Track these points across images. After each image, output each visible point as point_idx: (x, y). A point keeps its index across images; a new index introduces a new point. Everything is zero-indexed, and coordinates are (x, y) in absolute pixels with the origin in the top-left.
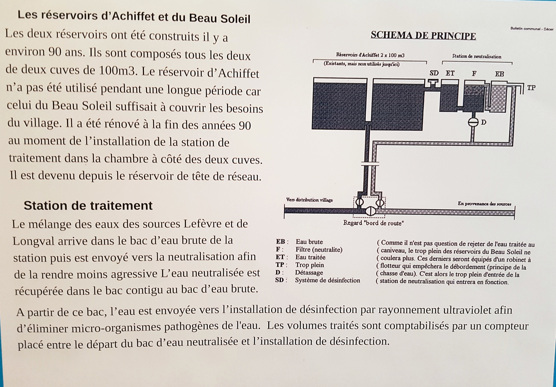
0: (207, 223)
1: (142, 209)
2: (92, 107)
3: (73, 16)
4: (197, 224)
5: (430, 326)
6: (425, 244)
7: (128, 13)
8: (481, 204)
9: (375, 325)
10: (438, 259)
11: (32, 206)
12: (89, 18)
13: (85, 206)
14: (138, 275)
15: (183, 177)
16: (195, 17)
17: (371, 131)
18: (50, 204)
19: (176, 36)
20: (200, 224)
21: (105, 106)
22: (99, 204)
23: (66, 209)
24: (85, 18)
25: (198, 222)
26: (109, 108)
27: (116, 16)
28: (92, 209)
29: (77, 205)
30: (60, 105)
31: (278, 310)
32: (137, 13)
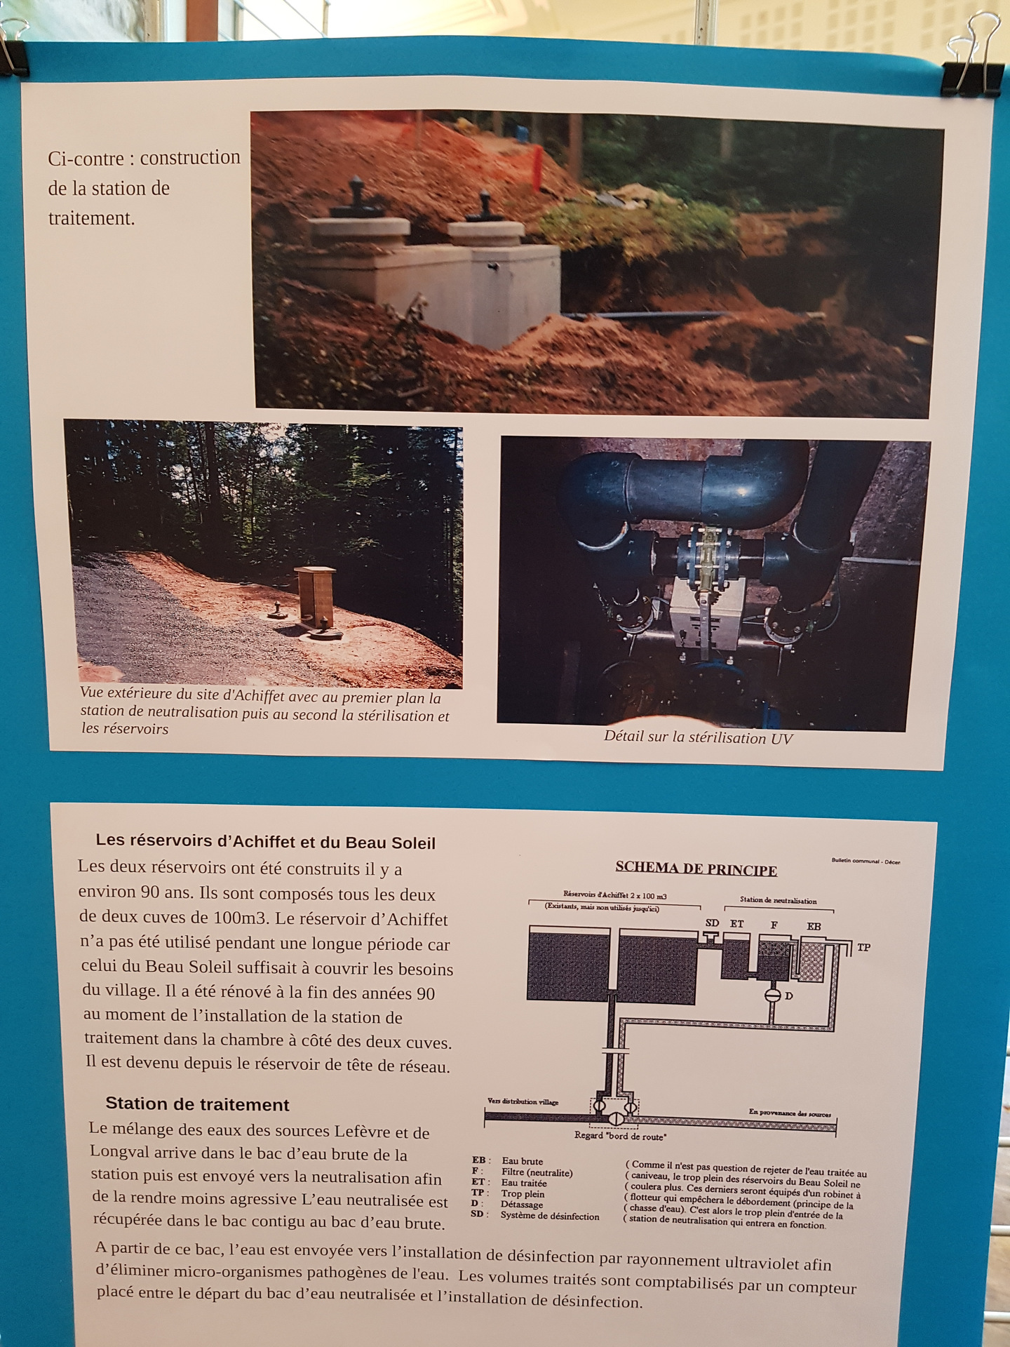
0: (369, 1130)
1: (275, 1109)
2: (204, 968)
3: (177, 842)
4: (354, 1131)
5: (705, 1284)
6: (699, 1167)
7: (256, 837)
8: (784, 1114)
9: (621, 1281)
10: (718, 1190)
11: (118, 1103)
12: (199, 845)
13: (193, 1105)
14: (268, 1201)
15: (333, 1065)
16: (353, 842)
17: (616, 1003)
18: (143, 1102)
19: (326, 869)
20: (359, 1132)
21: (222, 967)
22: (212, 1102)
23: (166, 1108)
24: (194, 845)
25: (356, 1129)
26: (227, 970)
27: (238, 841)
28: (203, 1109)
29: (182, 1103)
30: (157, 965)
31: (475, 1255)
32: (269, 838)
